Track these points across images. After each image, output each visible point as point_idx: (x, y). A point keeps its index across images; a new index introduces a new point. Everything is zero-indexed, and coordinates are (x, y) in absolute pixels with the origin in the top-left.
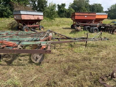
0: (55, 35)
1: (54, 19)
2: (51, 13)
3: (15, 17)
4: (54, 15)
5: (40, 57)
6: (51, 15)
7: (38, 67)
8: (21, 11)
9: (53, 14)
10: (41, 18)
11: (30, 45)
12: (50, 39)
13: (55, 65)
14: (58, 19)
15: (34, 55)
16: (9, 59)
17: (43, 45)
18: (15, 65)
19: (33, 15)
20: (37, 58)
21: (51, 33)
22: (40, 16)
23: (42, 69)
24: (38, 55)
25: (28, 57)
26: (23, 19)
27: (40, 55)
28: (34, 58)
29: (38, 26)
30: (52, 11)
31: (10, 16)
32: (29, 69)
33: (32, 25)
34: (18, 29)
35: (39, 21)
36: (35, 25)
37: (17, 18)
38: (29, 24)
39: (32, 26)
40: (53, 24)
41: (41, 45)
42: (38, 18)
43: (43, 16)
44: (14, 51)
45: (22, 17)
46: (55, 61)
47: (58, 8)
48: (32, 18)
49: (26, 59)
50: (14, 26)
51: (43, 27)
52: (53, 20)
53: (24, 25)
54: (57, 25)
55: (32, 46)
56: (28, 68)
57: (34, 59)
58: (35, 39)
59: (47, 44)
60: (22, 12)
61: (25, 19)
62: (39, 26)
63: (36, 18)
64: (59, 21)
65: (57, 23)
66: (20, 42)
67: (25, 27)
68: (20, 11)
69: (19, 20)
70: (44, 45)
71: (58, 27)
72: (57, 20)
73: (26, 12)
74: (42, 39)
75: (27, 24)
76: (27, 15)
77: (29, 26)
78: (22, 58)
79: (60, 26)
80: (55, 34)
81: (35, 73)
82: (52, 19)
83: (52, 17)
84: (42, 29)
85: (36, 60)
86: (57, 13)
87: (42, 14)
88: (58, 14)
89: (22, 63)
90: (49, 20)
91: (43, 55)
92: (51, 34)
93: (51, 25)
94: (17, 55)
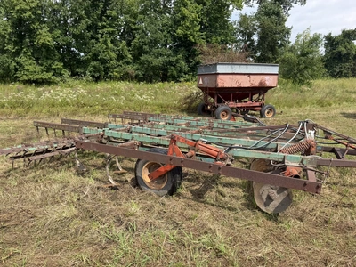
0: (326, 138)
1: (308, 84)
2: (299, 64)
3: (201, 82)
4: (310, 71)
5: (278, 199)
6: (299, 71)
7: (271, 224)
8: (218, 66)
9: (306, 68)
10: (270, 81)
11: (242, 158)
12: (312, 150)
13: (327, 234)
14: (323, 85)
15: (263, 188)
16: (197, 187)
17: (290, 164)
18: (213, 205)
19: (249, 74)
20: (270, 199)
21: (313, 132)
22: (267, 77)
23: (285, 234)
24: (275, 192)
25: (241, 190)
26: (220, 86)
27: (278, 193)
28: (260, 197)
29: (258, 104)
30: (302, 58)
31: (182, 76)
32: (249, 224)
33: (239, 102)
34: (204, 111)
35: (262, 90)
36: (249, 104)
37: (206, 82)
38: (234, 100)
39: (239, 105)
40: (304, 101)
41: (283, 162)
42: (261, 83)
43: (276, 77)
44: (219, 169)
45: (219, 81)
46: (326, 222)
47: (326, 47)
48: (245, 83)
49: (235, 194)
50: (194, 104)
51: (271, 110)
52: (305, 88)
53: (220, 101)
54: (321, 103)
55: (246, 161)
56: (245, 221)
57: (262, 199)
58: (263, 143)
59: (304, 162)
60: (220, 69)
61: (226, 85)
62: (261, 106)
63: (255, 81)
64: (327, 91)
65: (319, 96)
66: (230, 148)
67: (221, 107)
68: (216, 65)
69: (210, 89)
70: (293, 164)
71: (325, 109)
72: (318, 86)
73: (230, 66)
74: (284, 145)
75: (228, 99)
76: (232, 74)
77: (232, 104)
78: (226, 190)
79: (330, 105)
80: (328, 134)
81: (266, 238)
82: (301, 82)
83: (302, 75)
84: (271, 115)
85: (266, 205)
86: (321, 65)
87: (275, 70)
88: (326, 66)
89: (226, 203)
90: (290, 85)
91: (288, 195)
92: (313, 135)
93: (298, 103)
94: (214, 181)
